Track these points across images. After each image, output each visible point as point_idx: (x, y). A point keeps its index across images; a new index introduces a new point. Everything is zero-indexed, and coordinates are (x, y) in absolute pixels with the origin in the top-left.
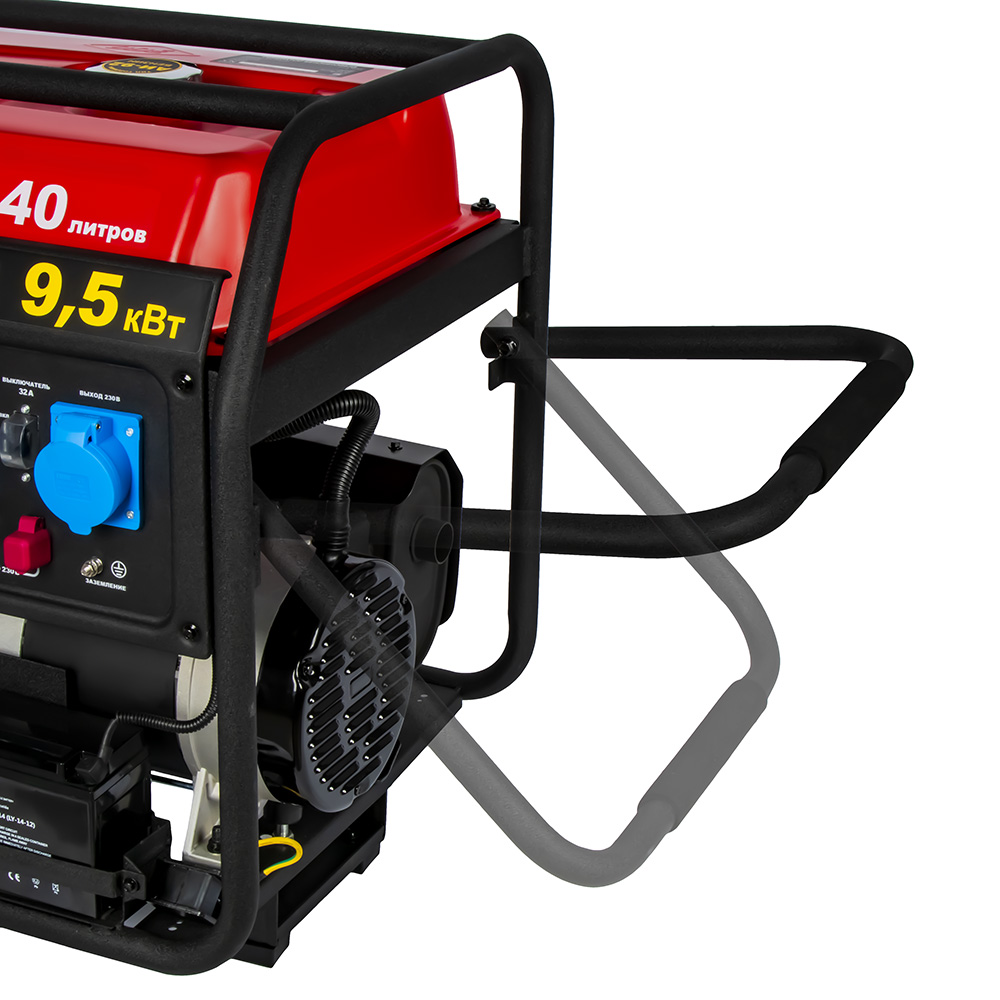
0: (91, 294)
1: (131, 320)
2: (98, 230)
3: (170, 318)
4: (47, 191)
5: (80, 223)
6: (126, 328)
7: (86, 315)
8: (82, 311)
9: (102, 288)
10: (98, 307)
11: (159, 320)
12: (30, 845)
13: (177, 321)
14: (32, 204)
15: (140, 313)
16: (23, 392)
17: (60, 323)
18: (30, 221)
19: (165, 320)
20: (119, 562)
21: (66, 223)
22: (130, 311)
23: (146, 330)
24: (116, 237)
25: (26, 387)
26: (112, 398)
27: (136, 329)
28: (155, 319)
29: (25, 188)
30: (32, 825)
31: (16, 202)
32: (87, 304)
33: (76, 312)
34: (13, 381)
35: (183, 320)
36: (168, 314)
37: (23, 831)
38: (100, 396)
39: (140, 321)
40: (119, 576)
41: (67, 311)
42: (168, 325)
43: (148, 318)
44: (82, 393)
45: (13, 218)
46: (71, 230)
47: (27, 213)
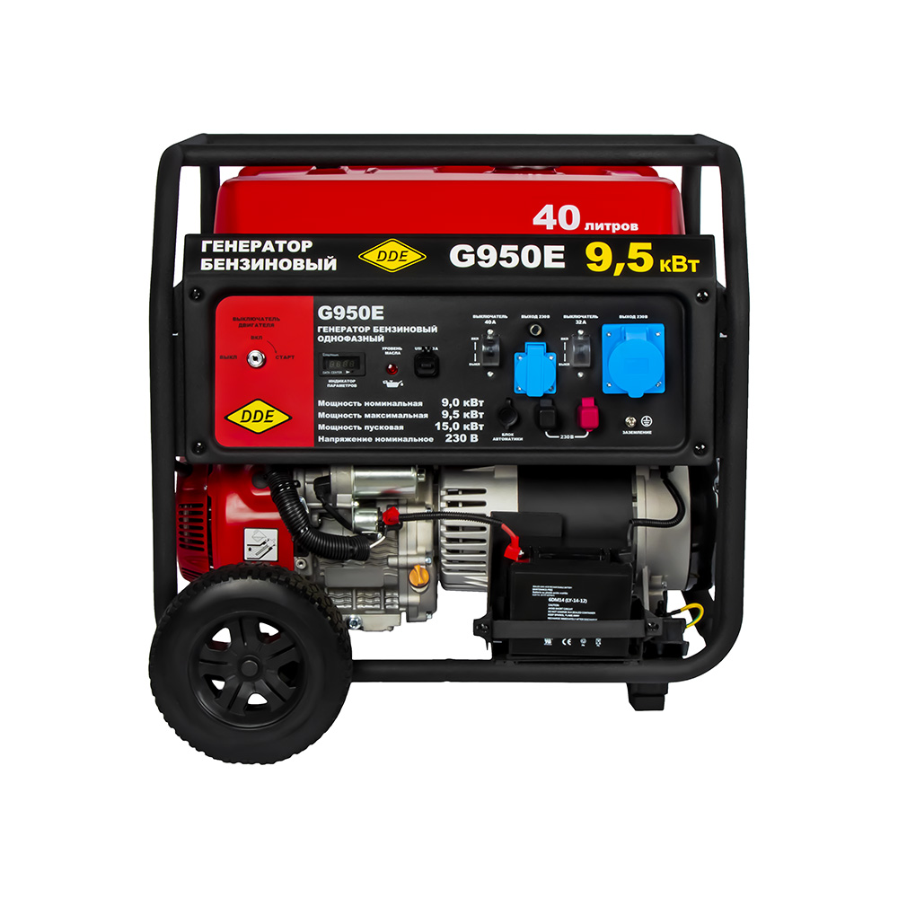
0: (633, 254)
1: (664, 266)
2: (605, 227)
3: (689, 261)
4: (563, 210)
5: (592, 224)
6: (662, 270)
7: (633, 267)
8: (629, 265)
9: (639, 251)
10: (640, 262)
11: (682, 263)
12: (582, 616)
13: (694, 263)
14: (556, 216)
15: (669, 261)
16: (578, 322)
17: (618, 272)
18: (557, 227)
19: (686, 263)
20: (647, 417)
21: (582, 225)
22: (662, 261)
23: (675, 270)
24: (618, 229)
25: (580, 319)
26: (642, 317)
27: (669, 270)
28: (679, 263)
29: (548, 209)
30: (585, 601)
31: (544, 217)
32: (632, 261)
33: (626, 266)
34: (571, 317)
35: (698, 261)
36: (687, 259)
37: (577, 607)
38: (634, 317)
39: (670, 265)
40: (647, 425)
41: (620, 267)
42: (690, 266)
43: (675, 264)
44: (621, 317)
45: (545, 226)
46: (587, 228)
47: (555, 222)
